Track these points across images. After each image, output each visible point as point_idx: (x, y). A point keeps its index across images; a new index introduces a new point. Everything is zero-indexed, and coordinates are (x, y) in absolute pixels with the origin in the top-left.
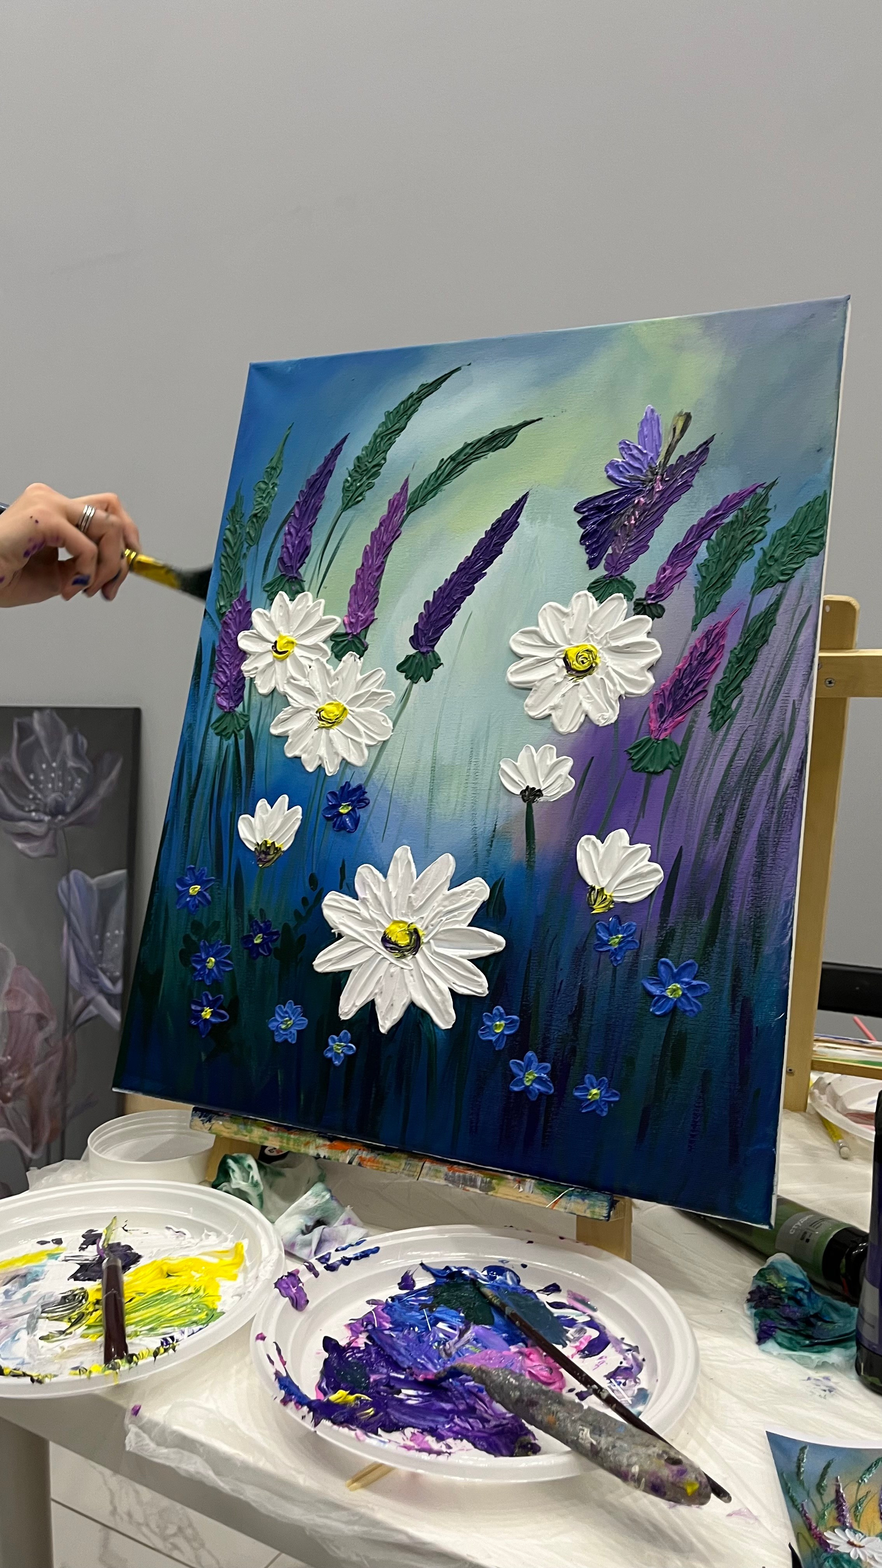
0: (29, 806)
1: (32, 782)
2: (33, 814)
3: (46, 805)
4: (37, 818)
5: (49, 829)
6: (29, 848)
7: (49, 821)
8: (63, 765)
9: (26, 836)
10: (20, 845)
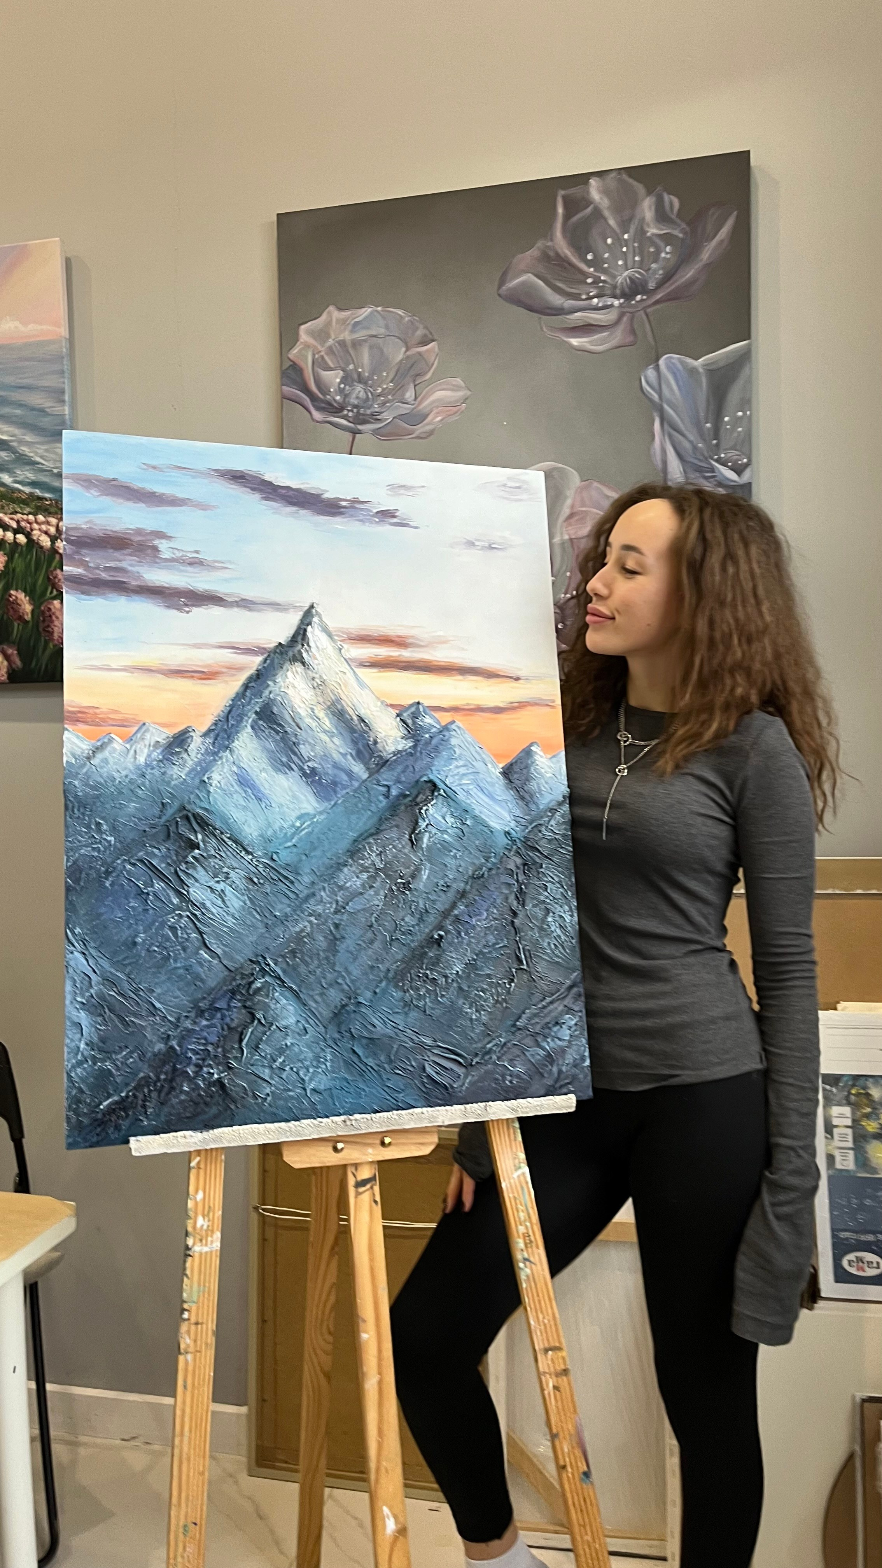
0: (588, 294)
1: (589, 264)
2: (595, 300)
3: (615, 287)
4: (600, 305)
5: (622, 315)
6: (589, 342)
7: (621, 305)
8: (641, 232)
9: (586, 329)
10: (575, 342)
